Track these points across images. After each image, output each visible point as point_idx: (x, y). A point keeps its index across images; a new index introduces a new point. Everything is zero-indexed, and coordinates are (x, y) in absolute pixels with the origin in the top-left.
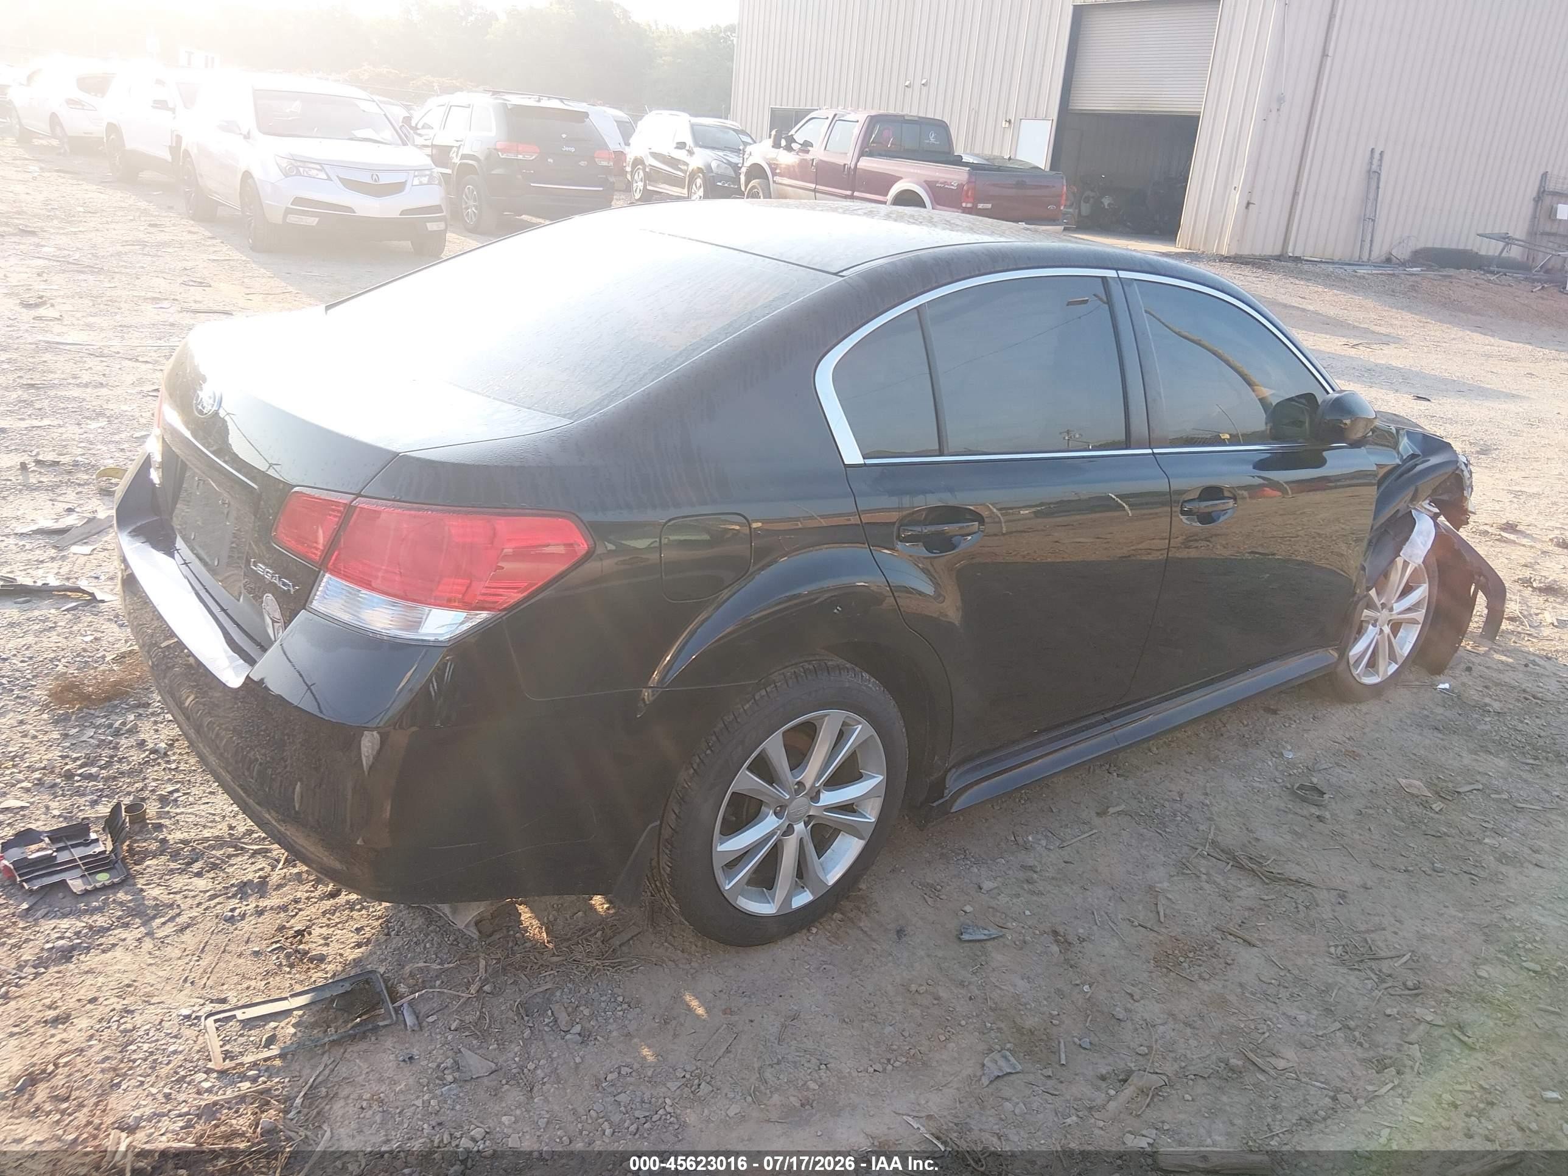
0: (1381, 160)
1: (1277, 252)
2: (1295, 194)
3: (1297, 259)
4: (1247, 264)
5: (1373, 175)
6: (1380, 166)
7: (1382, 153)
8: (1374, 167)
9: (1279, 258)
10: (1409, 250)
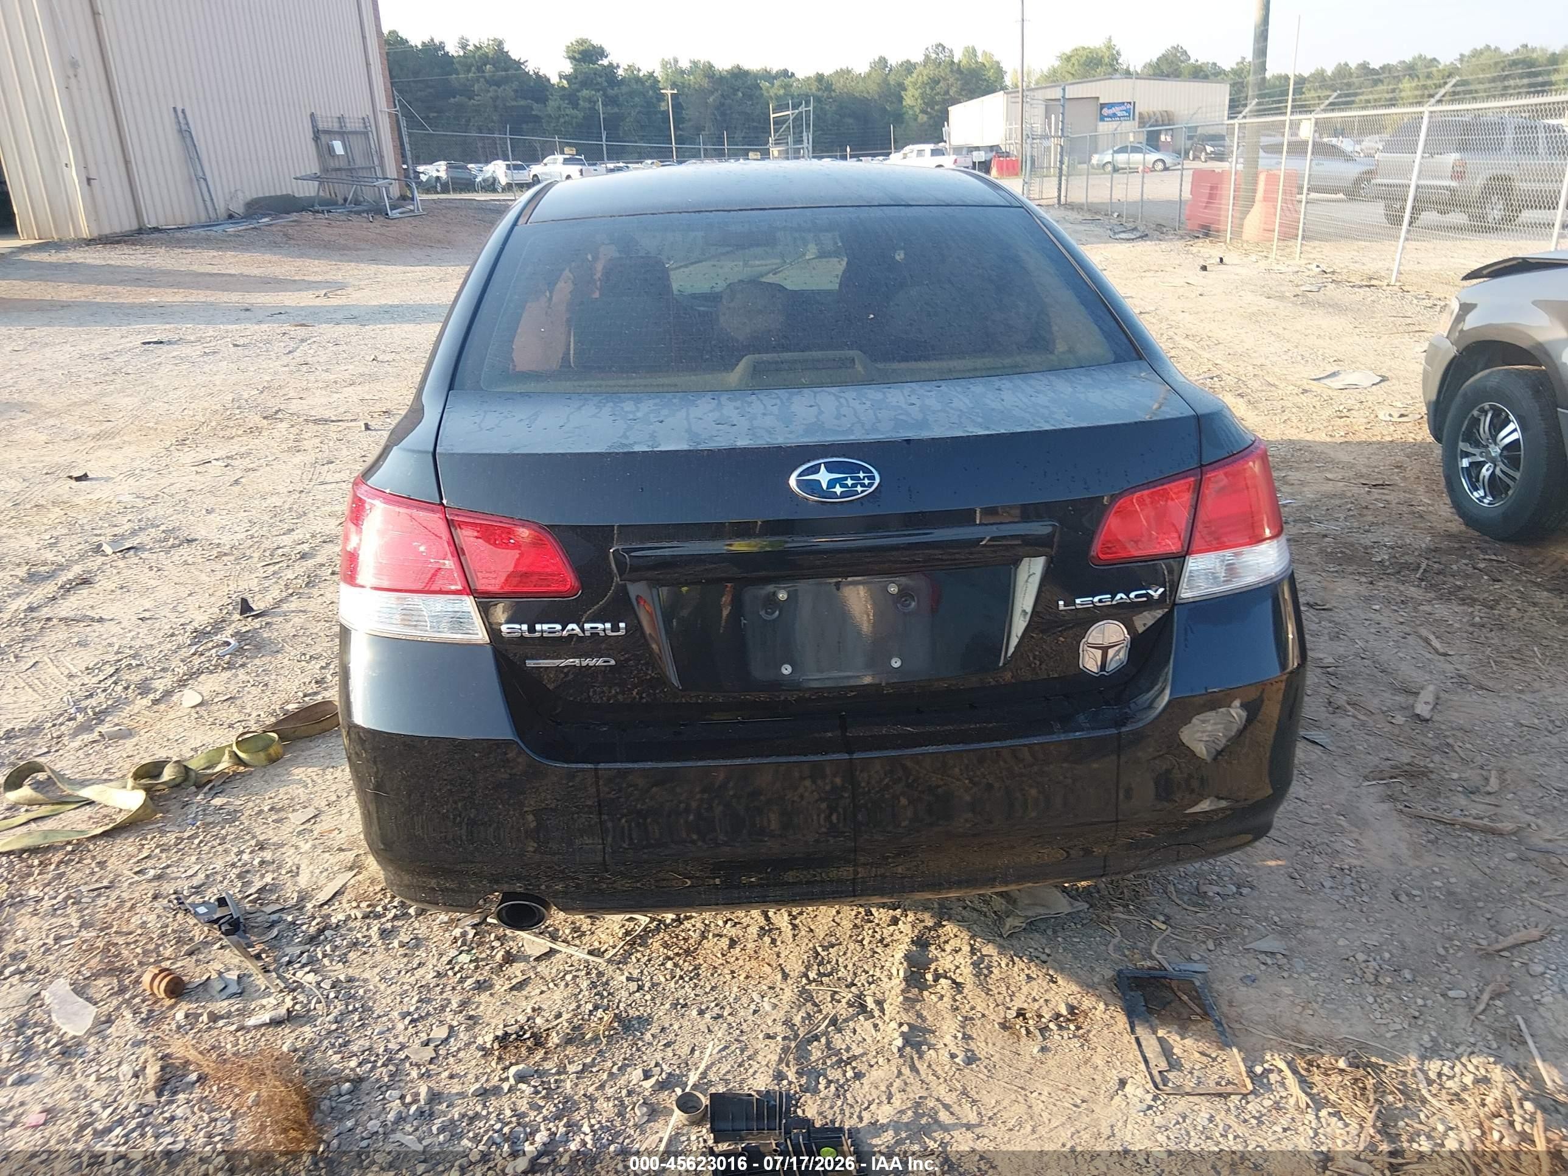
0: (185, 117)
1: (135, 226)
2: (127, 162)
3: (156, 230)
4: (118, 242)
5: (185, 133)
6: (187, 124)
7: (183, 111)
8: (184, 127)
9: (140, 231)
10: (242, 202)
